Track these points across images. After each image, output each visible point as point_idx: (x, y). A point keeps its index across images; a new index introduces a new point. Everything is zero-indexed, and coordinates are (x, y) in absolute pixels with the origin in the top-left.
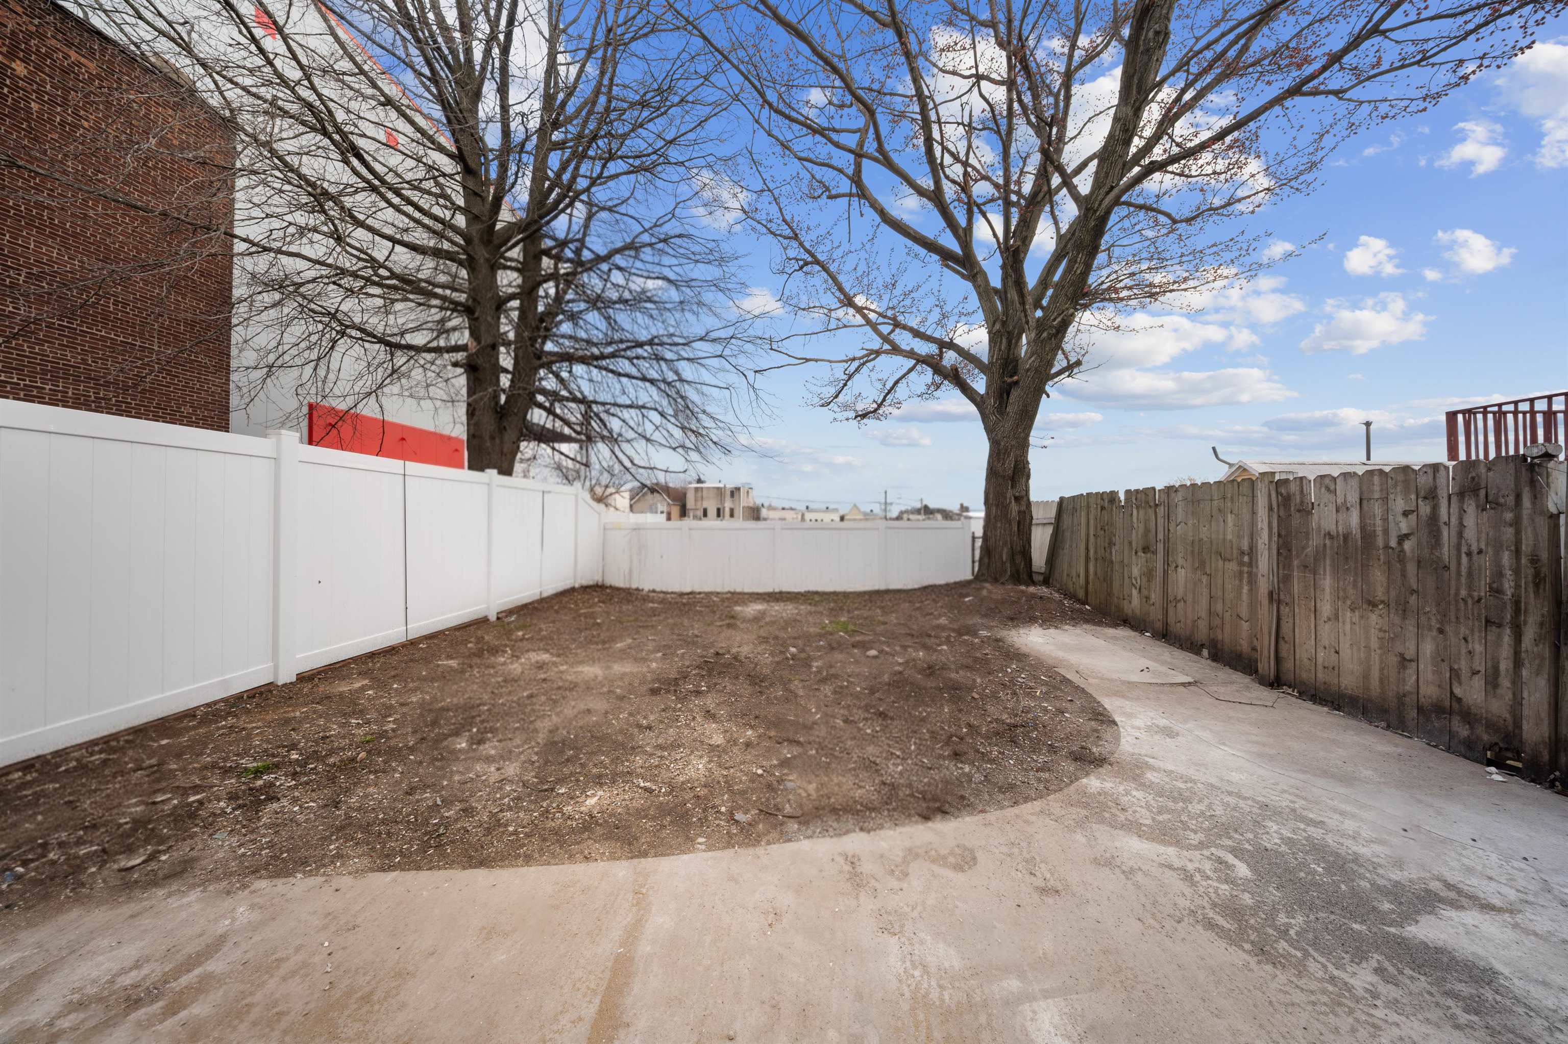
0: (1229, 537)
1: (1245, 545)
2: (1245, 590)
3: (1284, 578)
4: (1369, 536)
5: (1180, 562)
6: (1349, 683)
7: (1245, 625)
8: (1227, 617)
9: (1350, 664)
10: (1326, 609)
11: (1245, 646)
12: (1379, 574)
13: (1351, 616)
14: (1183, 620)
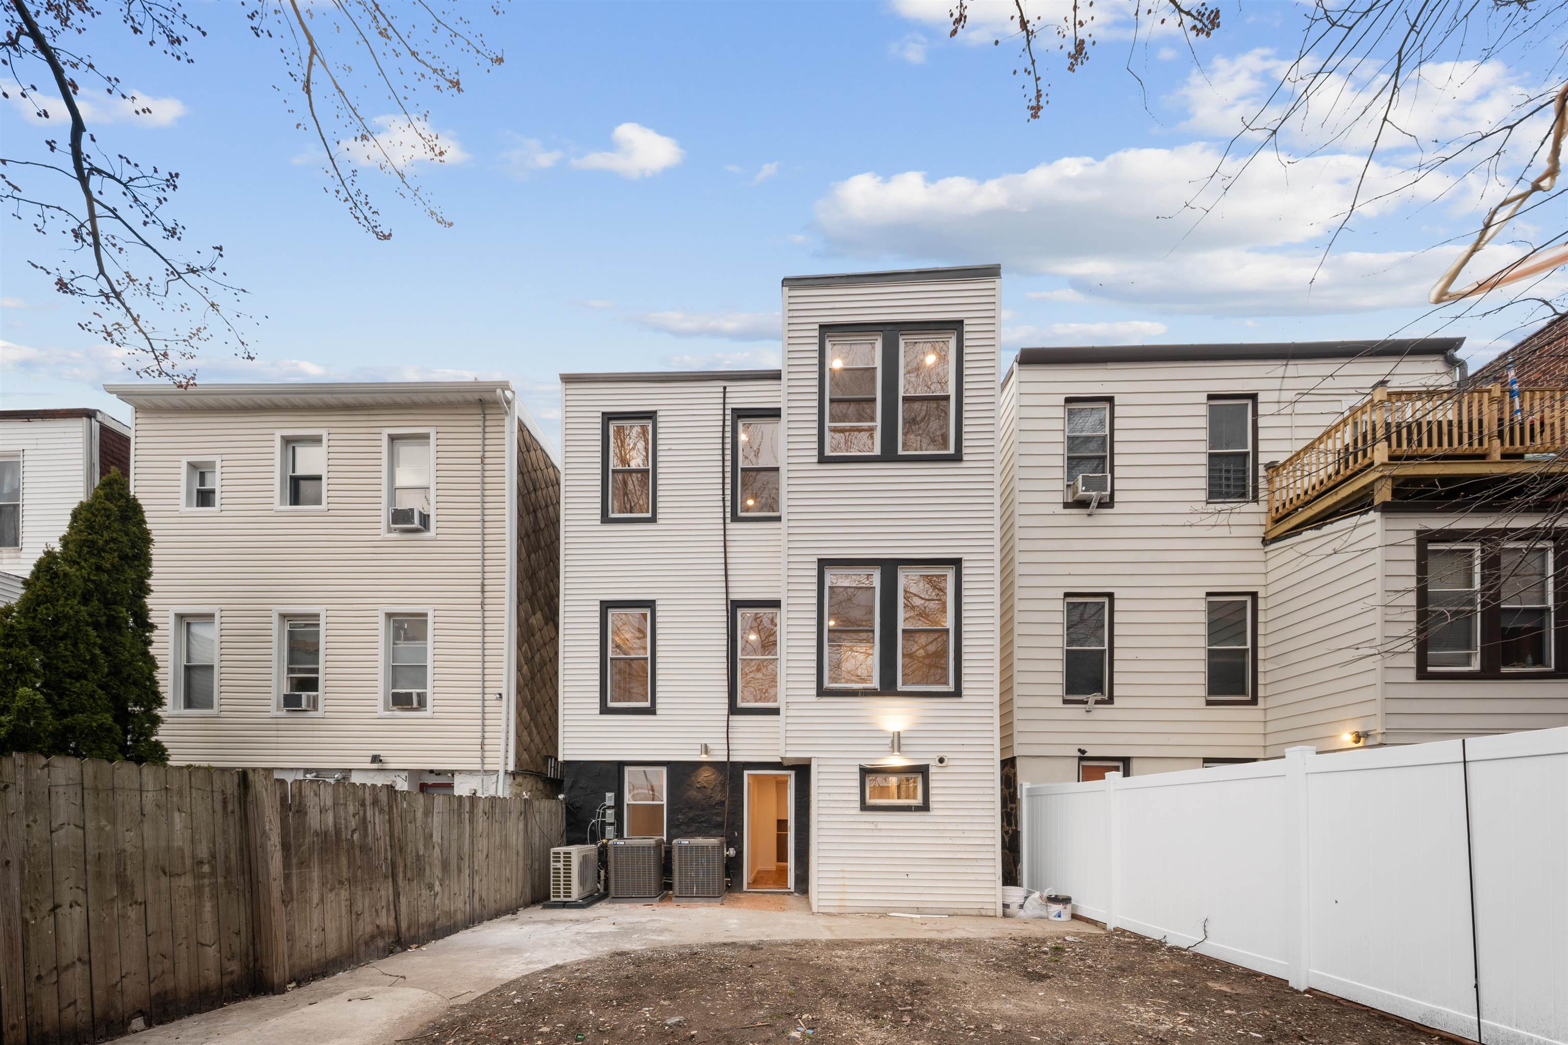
0: (178, 843)
1: (203, 851)
2: (208, 906)
3: (287, 878)
4: (338, 832)
5: (66, 895)
6: (332, 950)
7: (211, 952)
8: (182, 952)
9: (332, 935)
10: (316, 898)
11: (212, 976)
12: (344, 861)
13: (331, 896)
14: (81, 996)
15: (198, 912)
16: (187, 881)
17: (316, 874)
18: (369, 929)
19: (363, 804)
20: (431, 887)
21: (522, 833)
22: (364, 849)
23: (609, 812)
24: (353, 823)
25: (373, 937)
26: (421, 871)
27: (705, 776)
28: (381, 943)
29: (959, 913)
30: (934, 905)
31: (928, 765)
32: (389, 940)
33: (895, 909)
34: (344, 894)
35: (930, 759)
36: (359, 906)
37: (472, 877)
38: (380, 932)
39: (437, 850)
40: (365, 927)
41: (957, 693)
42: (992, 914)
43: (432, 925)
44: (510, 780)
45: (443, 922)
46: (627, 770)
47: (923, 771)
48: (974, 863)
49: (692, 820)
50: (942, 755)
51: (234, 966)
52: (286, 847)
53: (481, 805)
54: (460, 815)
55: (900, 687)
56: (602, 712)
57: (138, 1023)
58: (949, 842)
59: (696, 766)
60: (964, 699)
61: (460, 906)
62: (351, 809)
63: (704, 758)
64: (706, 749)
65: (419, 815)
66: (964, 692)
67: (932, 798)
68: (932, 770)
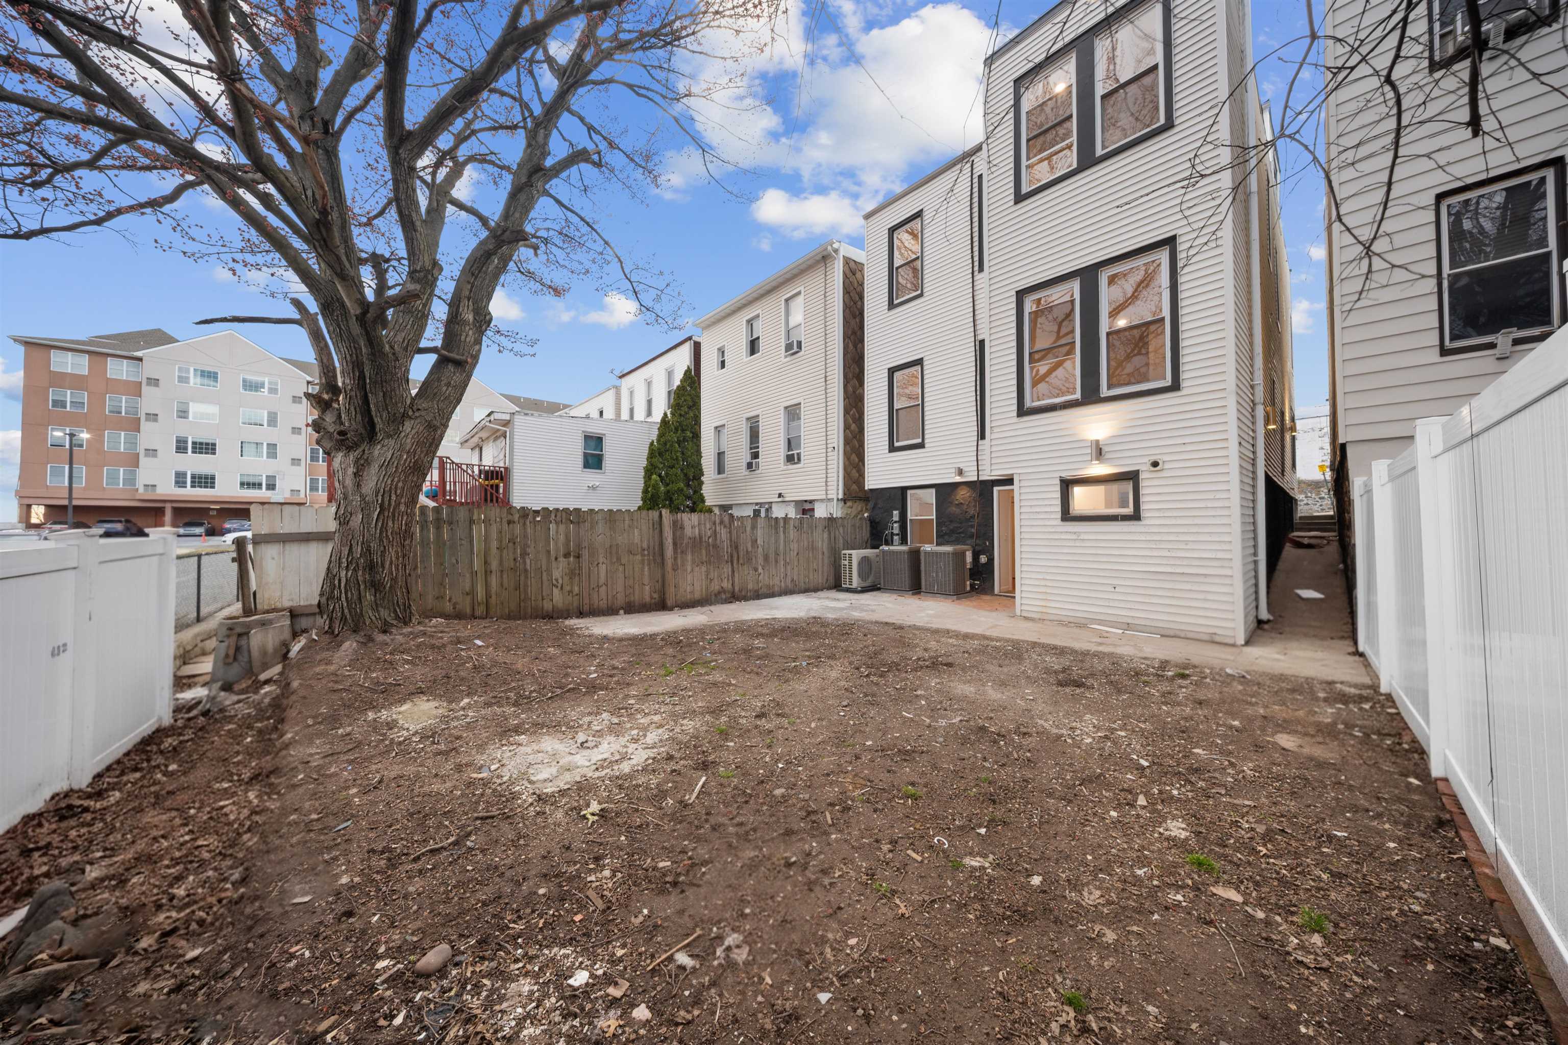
0: (636, 542)
1: (645, 545)
2: (646, 569)
3: (675, 559)
4: (701, 538)
5: (601, 560)
6: (697, 595)
7: (647, 588)
8: (637, 586)
9: (697, 587)
10: (689, 569)
11: (647, 599)
12: (704, 552)
13: (697, 569)
14: (605, 598)
15: (642, 570)
16: (639, 557)
17: (689, 557)
18: (717, 588)
19: (714, 523)
20: (756, 570)
21: (826, 541)
22: (715, 546)
23: (896, 525)
24: (709, 533)
25: (719, 593)
26: (749, 560)
27: (963, 494)
28: (724, 596)
29: (1182, 635)
30: (1148, 623)
31: (1138, 471)
32: (728, 595)
33: (1101, 622)
34: (704, 569)
35: (1141, 464)
36: (711, 576)
37: (785, 565)
38: (723, 590)
39: (760, 549)
40: (715, 587)
41: (1175, 386)
42: (1231, 641)
43: (757, 591)
44: (841, 504)
45: (764, 590)
46: (909, 492)
47: (1133, 477)
48: (1202, 579)
49: (953, 531)
50: (1153, 458)
51: (656, 596)
52: (675, 544)
53: (792, 523)
54: (776, 529)
55: (1105, 392)
56: (890, 451)
57: (622, 612)
58: (1168, 554)
59: (955, 485)
60: (1183, 392)
61: (777, 582)
62: (708, 526)
63: (958, 479)
64: (960, 472)
65: (748, 529)
66: (1184, 384)
67: (1143, 507)
68: (1142, 476)
